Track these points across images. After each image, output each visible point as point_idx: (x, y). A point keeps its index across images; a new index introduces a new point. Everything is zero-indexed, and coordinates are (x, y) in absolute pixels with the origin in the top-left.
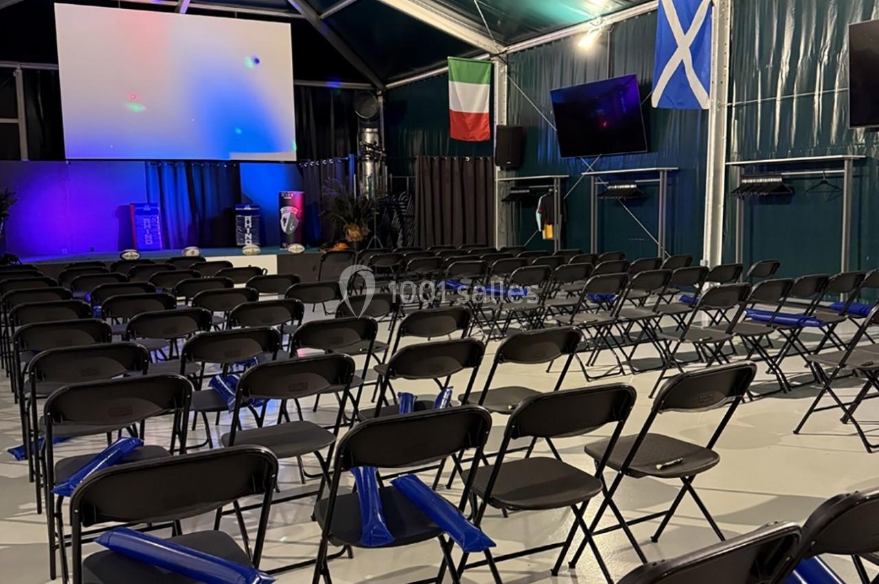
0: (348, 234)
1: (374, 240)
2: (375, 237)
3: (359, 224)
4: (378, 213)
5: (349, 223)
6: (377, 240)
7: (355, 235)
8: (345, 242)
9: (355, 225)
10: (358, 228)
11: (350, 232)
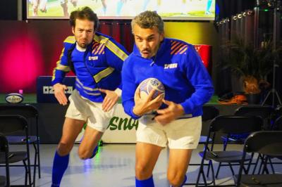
0: (245, 86)
1: (271, 93)
2: (273, 90)
3: (257, 77)
4: (277, 66)
5: (246, 76)
6: (275, 94)
7: (252, 88)
8: (242, 94)
9: (252, 77)
10: (255, 80)
11: (247, 84)
